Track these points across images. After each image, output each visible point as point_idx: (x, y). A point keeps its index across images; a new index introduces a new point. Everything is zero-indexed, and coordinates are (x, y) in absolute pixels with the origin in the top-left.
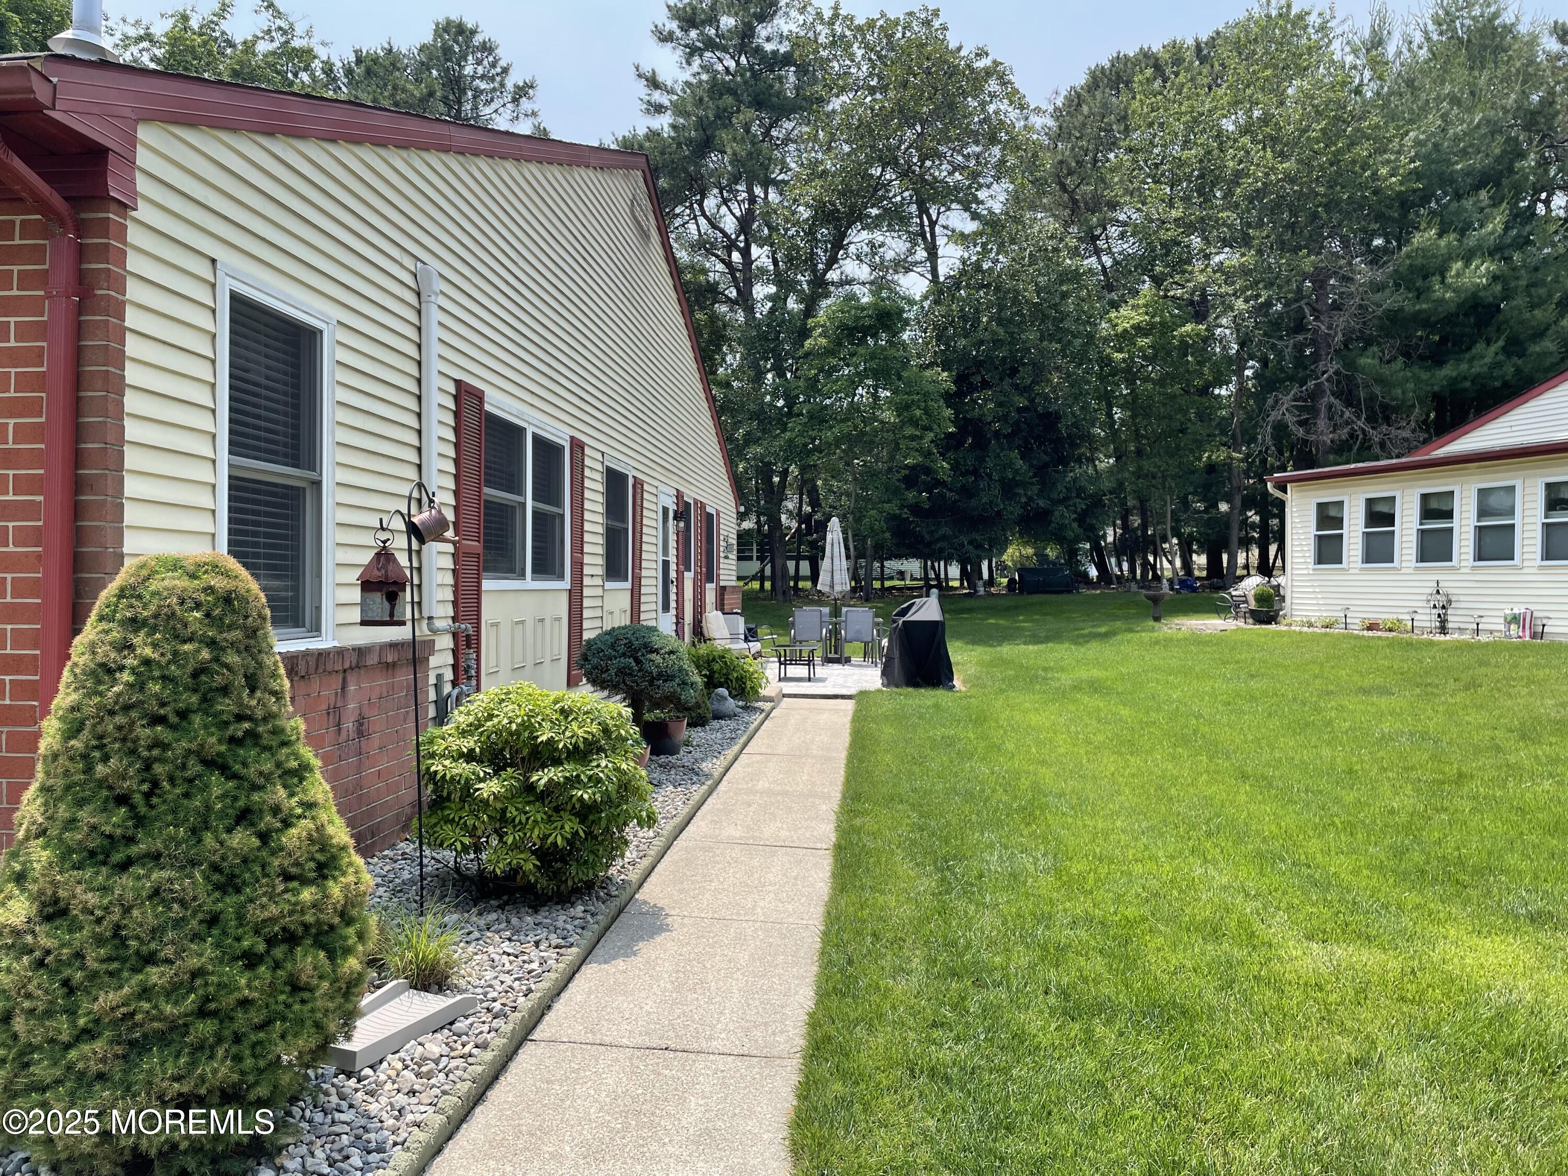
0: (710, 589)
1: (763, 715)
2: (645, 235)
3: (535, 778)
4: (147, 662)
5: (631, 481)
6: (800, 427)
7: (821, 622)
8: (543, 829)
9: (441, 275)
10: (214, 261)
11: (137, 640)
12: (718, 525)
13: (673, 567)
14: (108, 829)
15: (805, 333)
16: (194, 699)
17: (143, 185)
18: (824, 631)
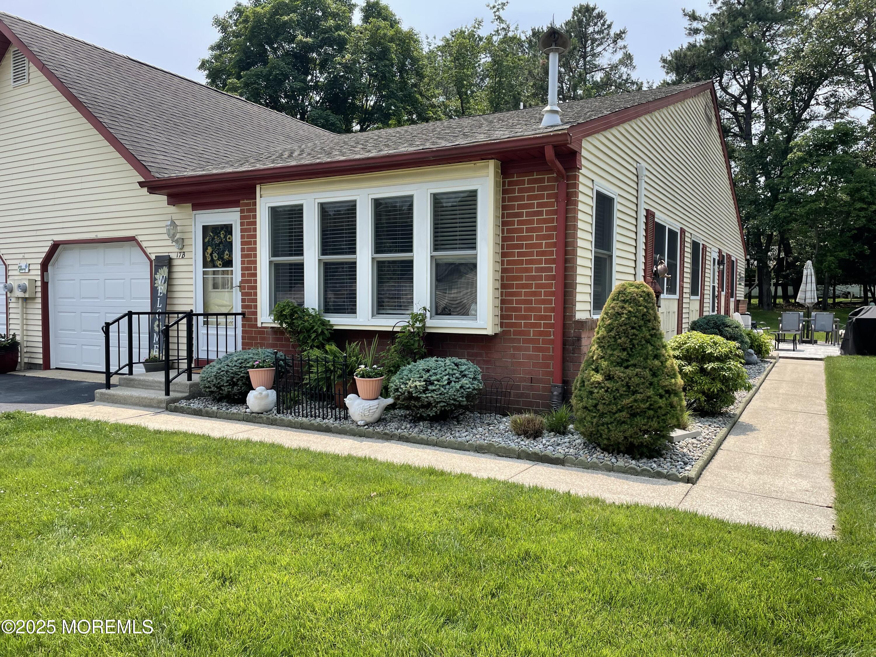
0: (732, 300)
1: (772, 365)
2: (710, 121)
3: (705, 366)
4: (630, 312)
5: (701, 246)
6: (782, 207)
7: (799, 320)
8: (709, 386)
9: (646, 169)
10: (593, 181)
11: (626, 306)
12: (737, 266)
13: (716, 289)
14: (623, 357)
15: (788, 150)
16: (643, 322)
17: (584, 162)
18: (801, 325)
